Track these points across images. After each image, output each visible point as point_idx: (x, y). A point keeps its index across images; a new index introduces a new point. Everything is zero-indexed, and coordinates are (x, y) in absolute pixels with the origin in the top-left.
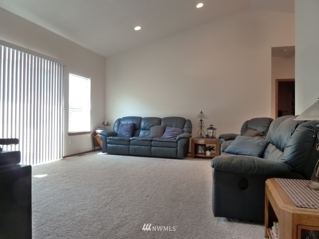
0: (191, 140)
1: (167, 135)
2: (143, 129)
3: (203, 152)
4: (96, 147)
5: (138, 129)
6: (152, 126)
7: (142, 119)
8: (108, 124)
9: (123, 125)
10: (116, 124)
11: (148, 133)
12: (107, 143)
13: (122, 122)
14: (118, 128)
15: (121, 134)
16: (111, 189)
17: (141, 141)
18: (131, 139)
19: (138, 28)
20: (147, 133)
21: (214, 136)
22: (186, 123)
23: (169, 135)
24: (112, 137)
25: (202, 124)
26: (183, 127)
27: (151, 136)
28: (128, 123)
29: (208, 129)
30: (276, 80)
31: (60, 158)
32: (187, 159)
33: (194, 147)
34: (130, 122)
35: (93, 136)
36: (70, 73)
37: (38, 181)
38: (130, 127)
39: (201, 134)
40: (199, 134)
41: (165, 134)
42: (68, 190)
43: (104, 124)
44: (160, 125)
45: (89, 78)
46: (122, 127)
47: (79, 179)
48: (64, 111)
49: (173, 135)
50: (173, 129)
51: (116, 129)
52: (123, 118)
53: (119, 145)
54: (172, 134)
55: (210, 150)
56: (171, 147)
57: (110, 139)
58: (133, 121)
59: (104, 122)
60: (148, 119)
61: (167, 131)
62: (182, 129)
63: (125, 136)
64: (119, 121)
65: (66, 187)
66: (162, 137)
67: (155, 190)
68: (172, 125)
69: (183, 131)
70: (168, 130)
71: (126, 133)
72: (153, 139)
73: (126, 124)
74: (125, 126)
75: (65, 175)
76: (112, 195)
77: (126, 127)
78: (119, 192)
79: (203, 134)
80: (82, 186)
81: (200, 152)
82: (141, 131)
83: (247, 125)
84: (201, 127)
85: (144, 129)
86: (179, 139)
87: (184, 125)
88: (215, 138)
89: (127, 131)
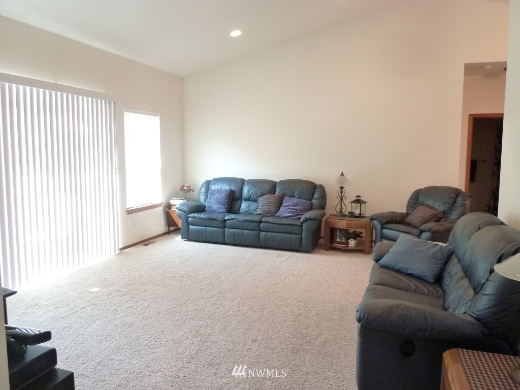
0: (325, 221)
1: (284, 211)
2: (246, 200)
3: (344, 240)
4: (172, 227)
5: (238, 200)
6: (261, 196)
7: (245, 183)
8: (190, 190)
9: (213, 193)
10: (203, 190)
11: (255, 206)
12: (188, 224)
13: (213, 187)
14: (207, 196)
15: (211, 207)
16: (197, 324)
17: (243, 223)
18: (226, 218)
19: (236, 33)
20: (253, 205)
21: (363, 214)
22: (317, 190)
23: (289, 212)
24: (196, 215)
25: (343, 194)
26: (312, 198)
27: (259, 211)
28: (223, 188)
29: (352, 202)
30: (470, 115)
31: (115, 252)
32: (317, 253)
33: (329, 232)
34: (226, 187)
35: (167, 210)
36: (125, 113)
37: (83, 305)
38: (225, 196)
39: (341, 210)
40: (338, 210)
41: (281, 209)
42: (131, 325)
43: (183, 190)
44: (274, 194)
45: (157, 116)
46: (212, 196)
47: (146, 301)
48: (118, 175)
49: (294, 212)
50: (296, 200)
51: (202, 198)
52: (214, 180)
53: (208, 228)
54: (294, 209)
55: (355, 238)
56: (292, 234)
57: (194, 218)
58: (230, 186)
59: (183, 187)
60: (254, 183)
61: (286, 205)
62: (311, 200)
63: (218, 210)
64: (208, 184)
65: (127, 320)
66: (277, 214)
67: (266, 325)
68: (294, 193)
69: (312, 204)
70: (286, 203)
71: (219, 206)
72: (263, 220)
73: (218, 191)
74: (217, 195)
75: (125, 290)
76: (199, 339)
77: (219, 197)
78: (209, 330)
79: (343, 210)
80: (151, 318)
81: (338, 240)
82: (244, 202)
83: (417, 197)
84: (341, 199)
85: (248, 199)
86: (305, 221)
87: (313, 194)
88: (364, 217)
89: (221, 203)
